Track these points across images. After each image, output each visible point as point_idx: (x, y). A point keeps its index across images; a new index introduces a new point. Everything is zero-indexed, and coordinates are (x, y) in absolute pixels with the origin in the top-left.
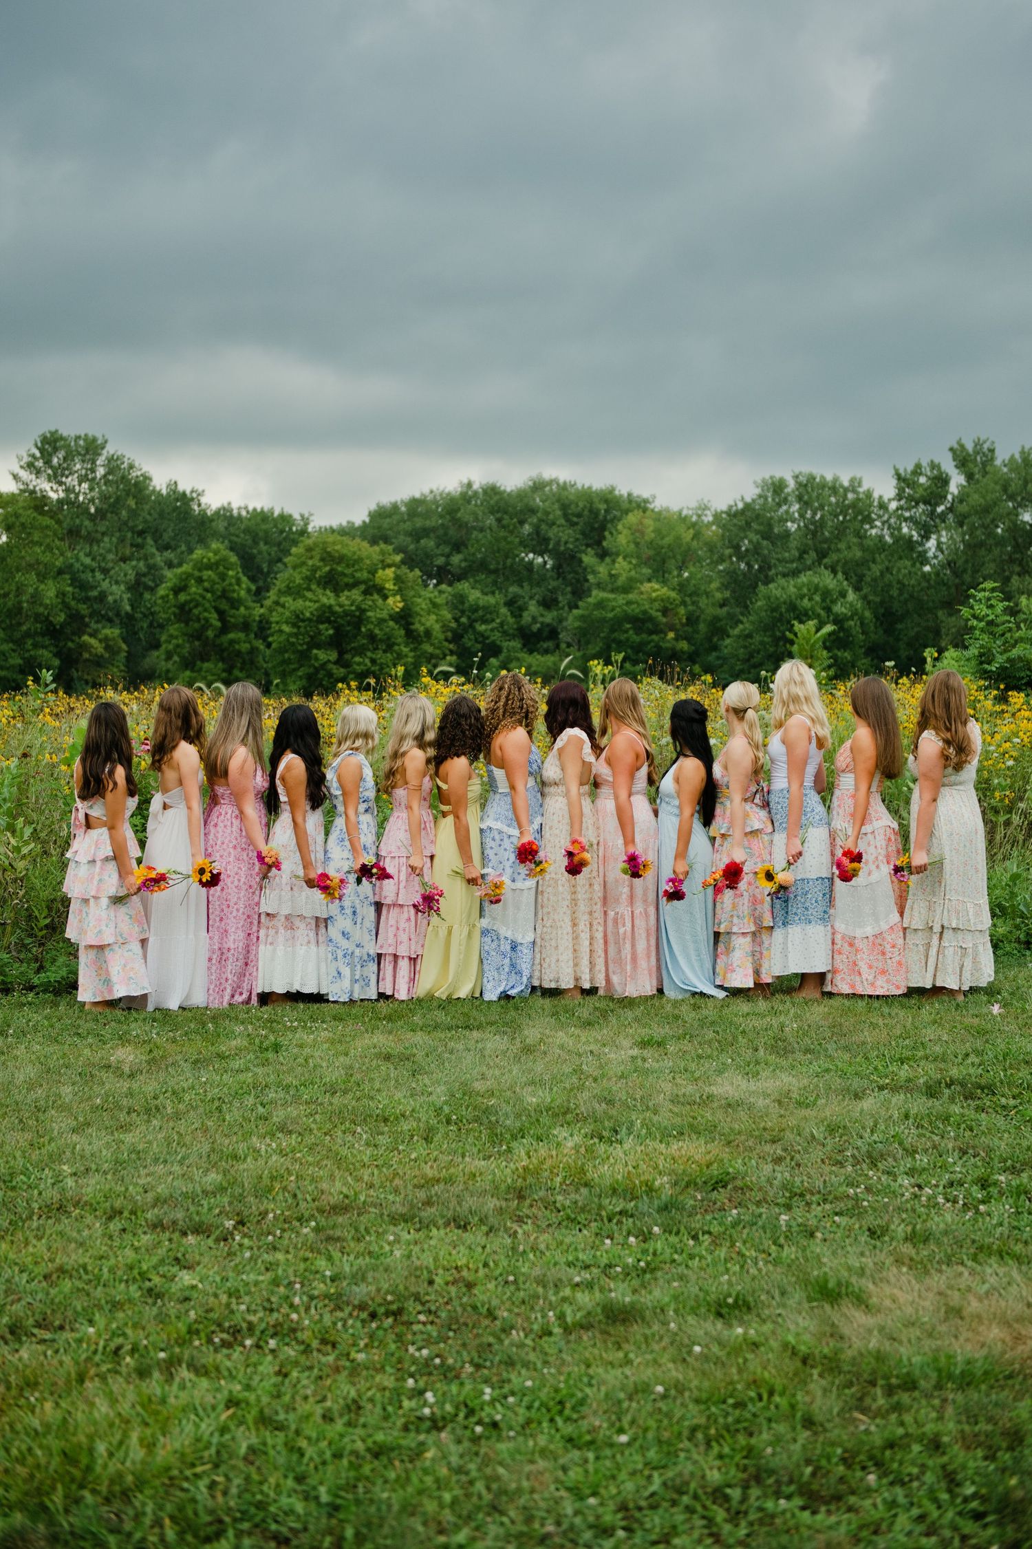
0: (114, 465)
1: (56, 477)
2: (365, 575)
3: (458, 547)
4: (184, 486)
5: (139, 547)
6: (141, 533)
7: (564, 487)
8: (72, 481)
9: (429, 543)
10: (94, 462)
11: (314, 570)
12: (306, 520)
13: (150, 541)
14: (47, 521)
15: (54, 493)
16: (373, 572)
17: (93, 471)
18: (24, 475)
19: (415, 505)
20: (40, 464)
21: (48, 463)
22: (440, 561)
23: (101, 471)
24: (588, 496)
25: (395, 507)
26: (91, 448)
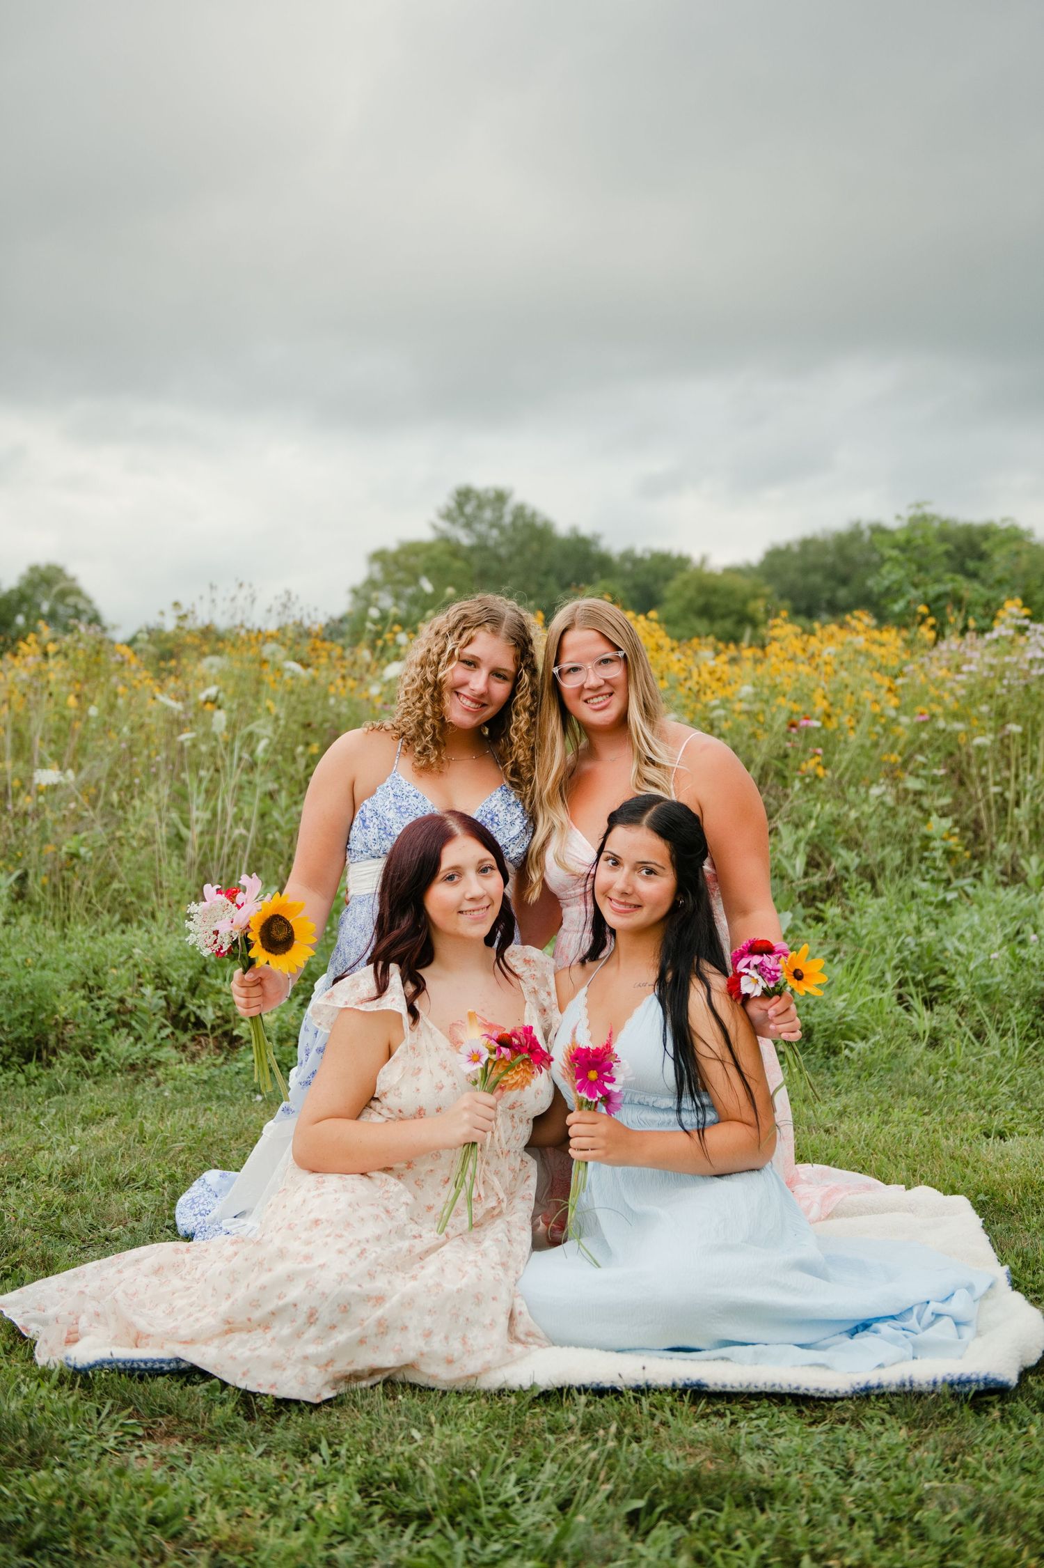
0: (520, 511)
1: (468, 525)
2: (737, 606)
3: (844, 581)
4: (586, 530)
5: (541, 586)
6: (547, 574)
7: (945, 523)
8: (481, 528)
9: (816, 579)
10: (500, 510)
11: (691, 601)
12: (704, 560)
13: (552, 580)
14: (458, 564)
15: (465, 539)
16: (745, 602)
17: (501, 517)
18: (444, 525)
19: (806, 544)
20: (456, 514)
21: (462, 513)
22: (826, 595)
23: (508, 519)
24: (968, 530)
25: (788, 547)
26: (500, 498)
